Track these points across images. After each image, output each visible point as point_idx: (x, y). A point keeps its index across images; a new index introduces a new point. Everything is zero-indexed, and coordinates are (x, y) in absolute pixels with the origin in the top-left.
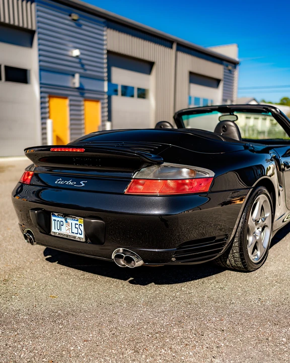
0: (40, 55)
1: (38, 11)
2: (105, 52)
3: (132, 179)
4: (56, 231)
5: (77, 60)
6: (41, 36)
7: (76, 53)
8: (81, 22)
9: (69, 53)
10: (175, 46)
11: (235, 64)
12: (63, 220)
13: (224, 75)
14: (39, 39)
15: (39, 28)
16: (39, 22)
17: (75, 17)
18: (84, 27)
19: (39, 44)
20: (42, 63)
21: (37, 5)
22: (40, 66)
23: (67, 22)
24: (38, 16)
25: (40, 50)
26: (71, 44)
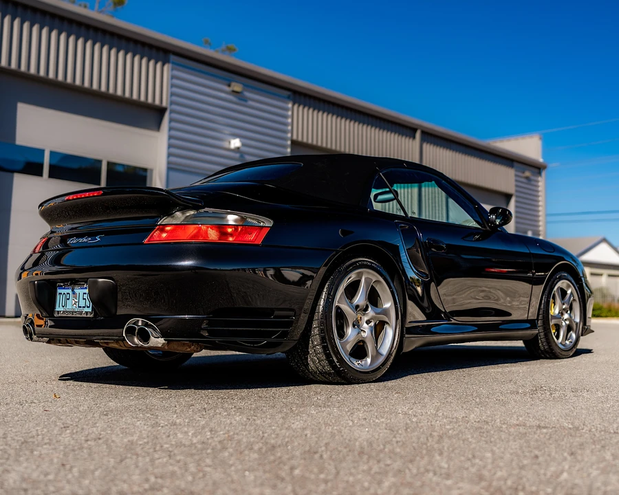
0: (170, 146)
1: (173, 77)
2: (289, 143)
3: (157, 225)
4: (61, 309)
5: (237, 155)
6: (175, 116)
7: (235, 143)
8: (247, 94)
9: (225, 144)
10: (418, 134)
11: (538, 168)
12: (70, 291)
13: (517, 186)
14: (171, 120)
15: (172, 103)
16: (173, 94)
17: (237, 87)
18: (250, 103)
19: (170, 129)
20: (173, 159)
21: (172, 69)
22: (169, 163)
23: (223, 95)
24: (173, 86)
25: (170, 137)
26: (228, 130)
